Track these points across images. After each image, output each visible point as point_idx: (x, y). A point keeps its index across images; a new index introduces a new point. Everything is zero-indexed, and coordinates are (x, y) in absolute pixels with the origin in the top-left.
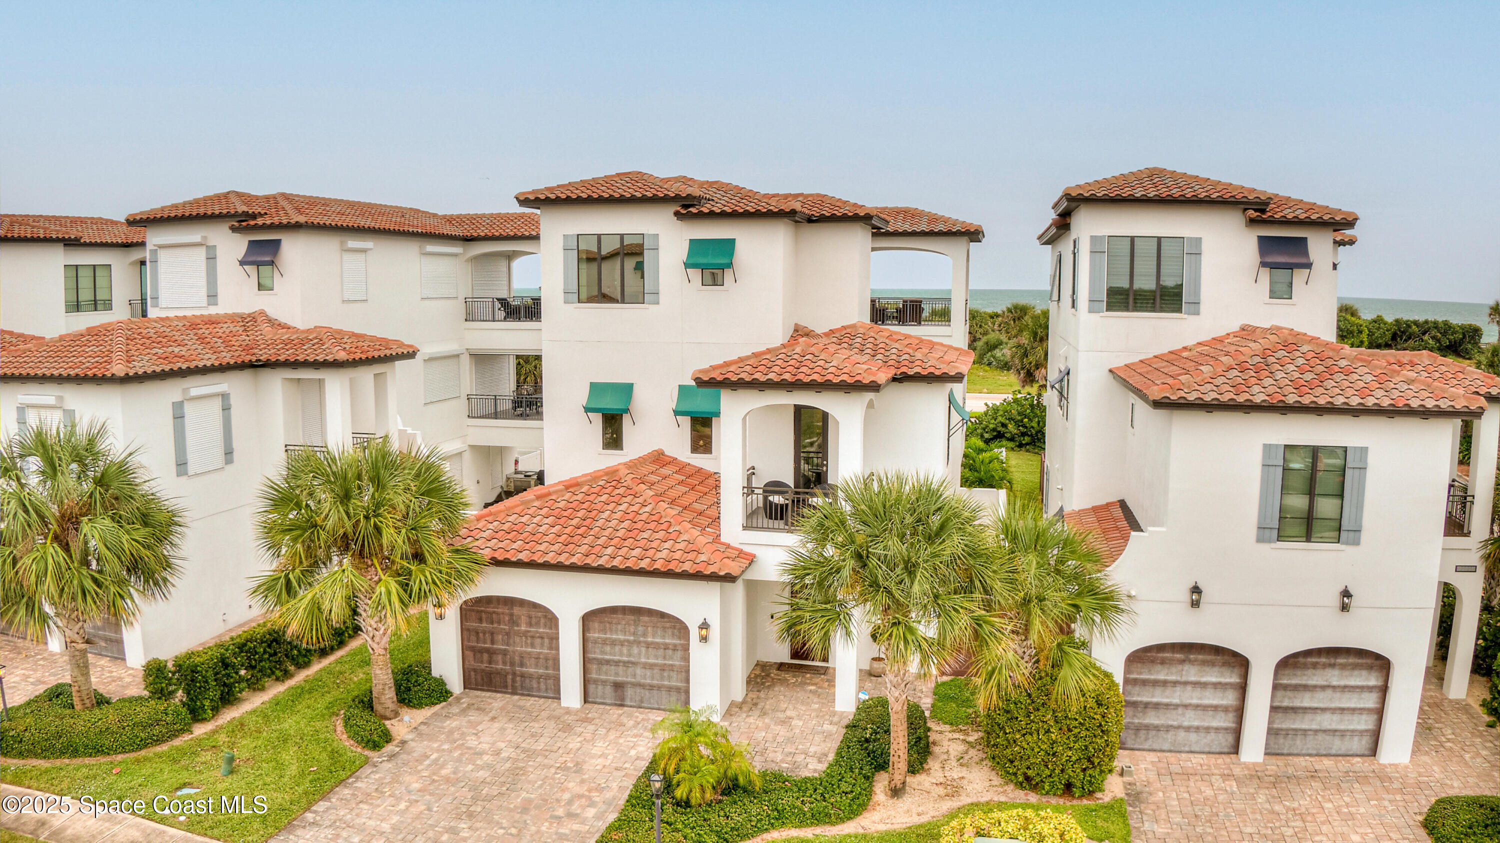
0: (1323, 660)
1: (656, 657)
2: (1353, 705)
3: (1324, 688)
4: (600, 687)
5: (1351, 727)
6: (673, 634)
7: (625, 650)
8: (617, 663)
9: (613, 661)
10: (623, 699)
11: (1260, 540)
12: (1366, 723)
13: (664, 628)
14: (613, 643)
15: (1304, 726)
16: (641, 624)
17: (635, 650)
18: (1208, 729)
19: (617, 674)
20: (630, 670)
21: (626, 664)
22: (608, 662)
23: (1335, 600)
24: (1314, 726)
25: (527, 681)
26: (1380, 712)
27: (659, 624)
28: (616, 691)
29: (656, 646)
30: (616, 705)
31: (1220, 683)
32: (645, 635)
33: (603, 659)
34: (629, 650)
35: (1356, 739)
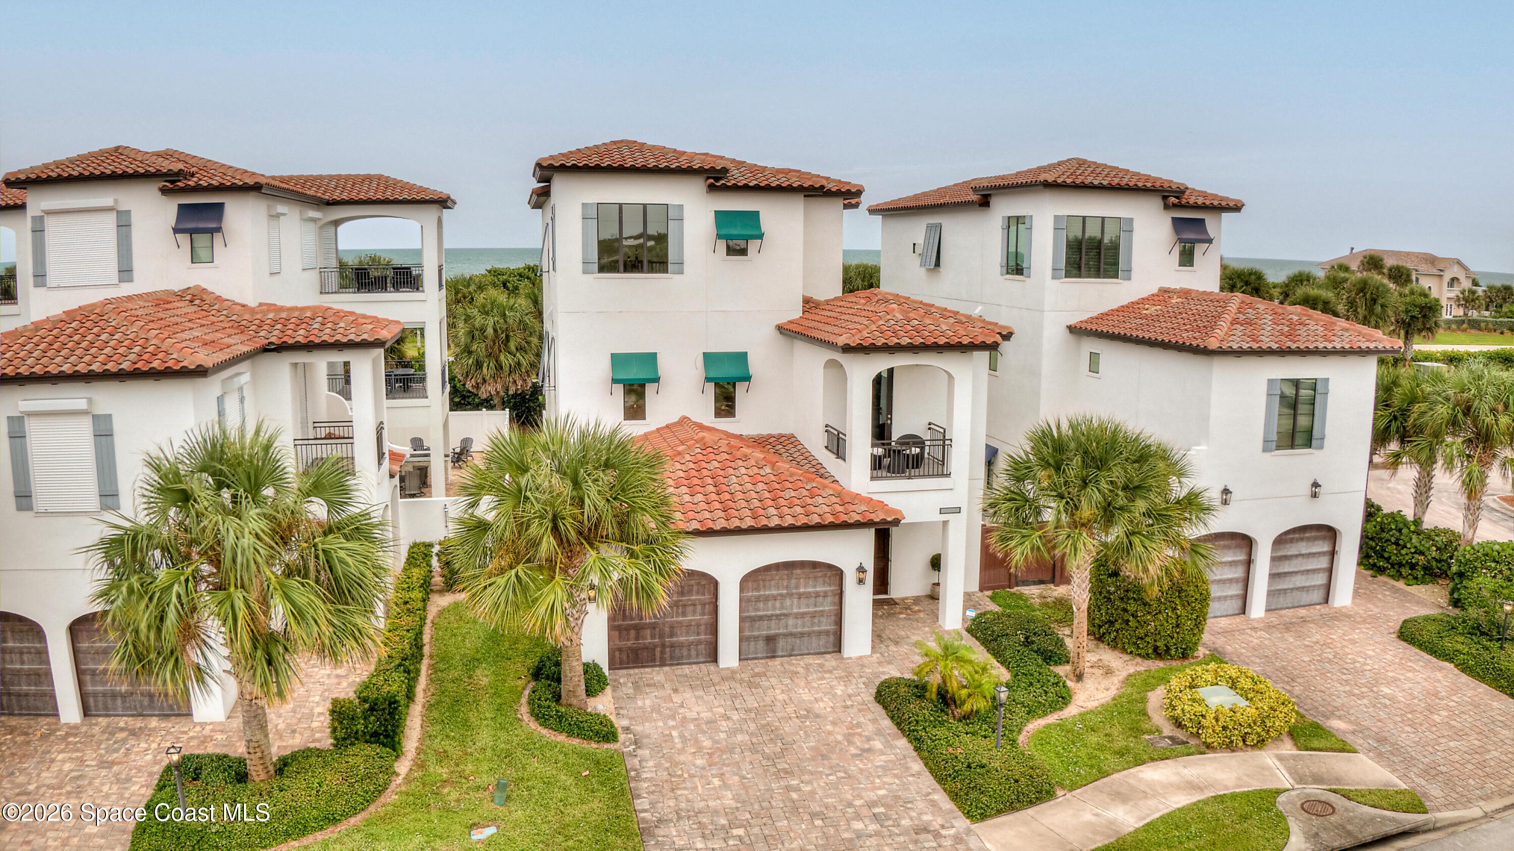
0: (1297, 536)
1: (807, 606)
2: (1314, 567)
3: (1297, 556)
4: (752, 643)
5: (1313, 584)
6: (824, 582)
7: (778, 604)
8: (770, 618)
9: (766, 616)
10: (774, 651)
11: (1265, 450)
12: (1321, 579)
13: (816, 577)
14: (767, 599)
15: (1285, 587)
16: (795, 577)
17: (788, 602)
18: (1226, 598)
19: (769, 628)
20: (783, 622)
21: (778, 617)
22: (761, 618)
23: (1307, 490)
24: (1291, 586)
25: (677, 651)
26: (1330, 570)
27: (811, 575)
28: (767, 645)
29: (808, 595)
30: (767, 657)
31: (1233, 561)
32: (797, 587)
33: (756, 616)
34: (782, 604)
35: (1316, 592)
